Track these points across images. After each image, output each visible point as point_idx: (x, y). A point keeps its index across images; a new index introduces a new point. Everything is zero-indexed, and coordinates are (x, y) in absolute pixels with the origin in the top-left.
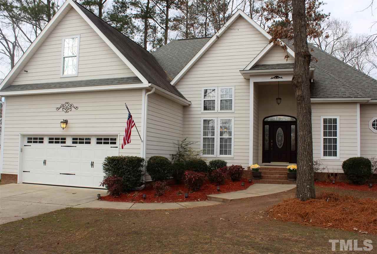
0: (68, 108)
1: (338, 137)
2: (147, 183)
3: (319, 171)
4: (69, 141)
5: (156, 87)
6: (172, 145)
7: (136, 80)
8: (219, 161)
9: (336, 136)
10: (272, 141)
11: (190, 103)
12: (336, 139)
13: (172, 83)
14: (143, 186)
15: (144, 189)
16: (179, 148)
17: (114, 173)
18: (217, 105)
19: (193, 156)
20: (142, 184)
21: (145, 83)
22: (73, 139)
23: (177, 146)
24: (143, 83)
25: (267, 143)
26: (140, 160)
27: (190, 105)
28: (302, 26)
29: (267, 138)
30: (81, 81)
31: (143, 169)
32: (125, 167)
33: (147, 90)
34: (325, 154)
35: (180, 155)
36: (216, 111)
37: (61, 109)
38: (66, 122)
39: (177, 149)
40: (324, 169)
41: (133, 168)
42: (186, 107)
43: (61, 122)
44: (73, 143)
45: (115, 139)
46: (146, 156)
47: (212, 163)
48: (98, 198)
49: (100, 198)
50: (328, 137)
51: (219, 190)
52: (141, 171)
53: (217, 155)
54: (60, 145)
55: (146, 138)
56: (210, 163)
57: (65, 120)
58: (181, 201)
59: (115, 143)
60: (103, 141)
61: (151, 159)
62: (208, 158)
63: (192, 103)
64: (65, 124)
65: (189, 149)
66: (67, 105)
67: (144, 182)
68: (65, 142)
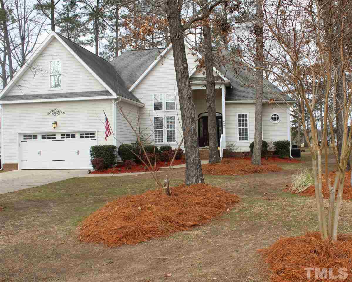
0: (56, 113)
1: (248, 127)
2: (118, 163)
3: (234, 151)
4: (58, 137)
5: (122, 97)
6: (133, 137)
7: (107, 93)
8: (166, 146)
9: (247, 126)
10: (205, 131)
11: (144, 105)
12: (247, 128)
13: (130, 90)
14: (116, 164)
15: (117, 167)
16: (137, 138)
17: (98, 156)
18: (164, 106)
19: (148, 144)
20: (115, 163)
21: (114, 96)
22: (62, 135)
23: (136, 137)
24: (112, 95)
25: (201, 132)
26: (114, 147)
27: (144, 106)
28: (210, 66)
29: (201, 129)
30: (66, 93)
31: (116, 153)
32: (105, 152)
33: (116, 100)
34: (240, 139)
35: (138, 144)
36: (163, 110)
37: (51, 113)
38: (56, 123)
39: (136, 140)
40: (237, 149)
41: (110, 152)
42: (141, 108)
43: (53, 123)
44: (62, 138)
45: (94, 134)
46: (117, 145)
47: (161, 148)
48: (89, 173)
49: (91, 173)
50: (242, 127)
51: (166, 165)
52: (114, 155)
53: (165, 143)
54: (51, 140)
55: (117, 133)
56: (160, 148)
57: (55, 122)
58: (143, 172)
59: (94, 137)
60: (85, 136)
61: (121, 146)
62: (159, 145)
63: (146, 105)
64: (56, 124)
65: (144, 139)
66: (56, 111)
67: (116, 162)
68: (55, 138)
